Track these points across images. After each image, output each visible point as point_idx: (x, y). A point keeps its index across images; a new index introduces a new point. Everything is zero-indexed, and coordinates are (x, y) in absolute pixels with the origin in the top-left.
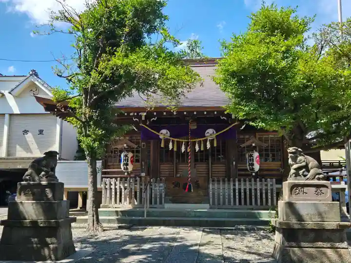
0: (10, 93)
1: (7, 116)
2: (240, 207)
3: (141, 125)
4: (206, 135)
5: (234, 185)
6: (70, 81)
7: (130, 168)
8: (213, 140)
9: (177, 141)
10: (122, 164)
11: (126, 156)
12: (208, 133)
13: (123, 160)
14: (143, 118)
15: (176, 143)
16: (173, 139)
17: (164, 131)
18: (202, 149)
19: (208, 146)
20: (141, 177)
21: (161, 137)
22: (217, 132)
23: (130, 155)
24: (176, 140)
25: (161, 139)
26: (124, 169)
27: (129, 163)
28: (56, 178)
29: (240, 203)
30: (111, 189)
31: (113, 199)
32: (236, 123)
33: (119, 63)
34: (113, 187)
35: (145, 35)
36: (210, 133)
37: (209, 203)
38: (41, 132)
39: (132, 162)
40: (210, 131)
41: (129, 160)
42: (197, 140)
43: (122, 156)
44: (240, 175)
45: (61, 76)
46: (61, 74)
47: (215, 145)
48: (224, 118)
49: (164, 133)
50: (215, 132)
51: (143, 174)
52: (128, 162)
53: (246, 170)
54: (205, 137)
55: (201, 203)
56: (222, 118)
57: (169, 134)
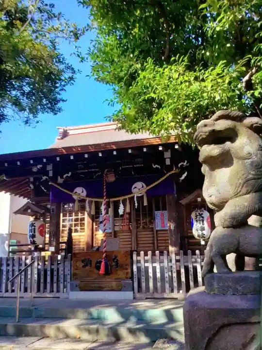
3: (50, 183)
4: (134, 191)
8: (142, 197)
9: (96, 202)
10: (28, 236)
11: (33, 225)
12: (136, 187)
15: (93, 204)
16: (91, 199)
17: (79, 190)
18: (128, 210)
21: (75, 197)
22: (147, 186)
23: (37, 223)
24: (94, 200)
25: (75, 200)
26: (31, 242)
27: (37, 234)
32: (173, 172)
37: (133, 290)
41: (37, 228)
42: (121, 198)
47: (145, 204)
48: (157, 166)
50: (144, 185)
51: (52, 249)
52: (34, 232)
54: (132, 193)
55: (120, 290)
56: (154, 167)
57: (85, 193)
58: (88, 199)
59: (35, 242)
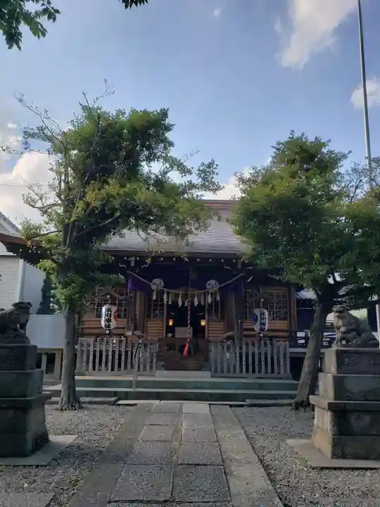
2: (247, 375)
3: (129, 272)
4: (208, 287)
5: (241, 349)
7: (113, 324)
8: (216, 293)
9: (173, 293)
10: (103, 319)
11: (109, 310)
12: (210, 284)
13: (104, 316)
14: (133, 264)
15: (171, 295)
16: (168, 290)
17: (157, 281)
18: (202, 303)
19: (210, 300)
20: (126, 337)
21: (154, 287)
22: (220, 284)
23: (114, 309)
24: (171, 291)
25: (153, 290)
26: (106, 326)
27: (112, 318)
28: (27, 338)
29: (247, 371)
30: (88, 351)
31: (91, 365)
32: (242, 275)
33: (114, 192)
34: (91, 349)
35: (144, 163)
36: (212, 285)
37: (211, 370)
39: (115, 318)
40: (212, 282)
41: (113, 313)
42: (197, 292)
43: (104, 309)
44: (246, 336)
45: (33, 207)
46: (33, 204)
47: (218, 299)
49: (157, 284)
50: (217, 283)
51: (129, 333)
52: (110, 316)
53: (253, 330)
54: (206, 288)
55: (200, 370)
56: (226, 268)
57: (163, 284)
58: (165, 290)
59: (109, 326)
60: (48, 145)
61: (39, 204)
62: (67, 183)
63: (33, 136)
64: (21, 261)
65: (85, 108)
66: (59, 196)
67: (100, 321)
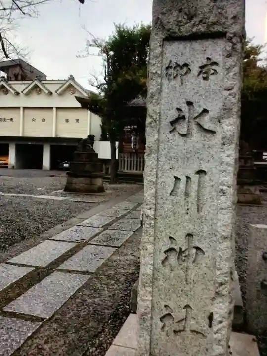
0: (56, 92)
1: (55, 109)
6: (99, 88)
30: (124, 161)
31: (126, 167)
34: (126, 159)
38: (77, 121)
45: (93, 85)
59: (136, 148)
60: (98, 50)
61: (96, 84)
62: (108, 71)
63: (90, 45)
64: (89, 112)
65: (116, 26)
66: (105, 79)
67: (131, 145)
